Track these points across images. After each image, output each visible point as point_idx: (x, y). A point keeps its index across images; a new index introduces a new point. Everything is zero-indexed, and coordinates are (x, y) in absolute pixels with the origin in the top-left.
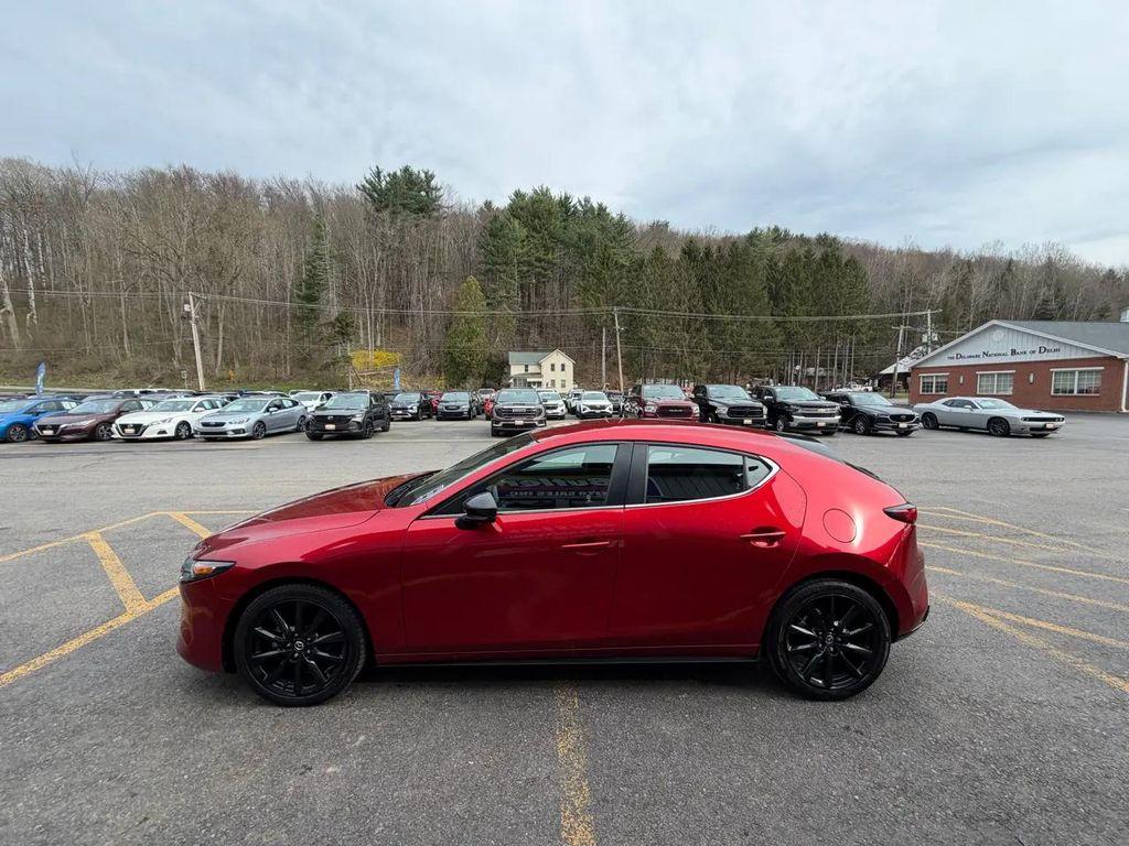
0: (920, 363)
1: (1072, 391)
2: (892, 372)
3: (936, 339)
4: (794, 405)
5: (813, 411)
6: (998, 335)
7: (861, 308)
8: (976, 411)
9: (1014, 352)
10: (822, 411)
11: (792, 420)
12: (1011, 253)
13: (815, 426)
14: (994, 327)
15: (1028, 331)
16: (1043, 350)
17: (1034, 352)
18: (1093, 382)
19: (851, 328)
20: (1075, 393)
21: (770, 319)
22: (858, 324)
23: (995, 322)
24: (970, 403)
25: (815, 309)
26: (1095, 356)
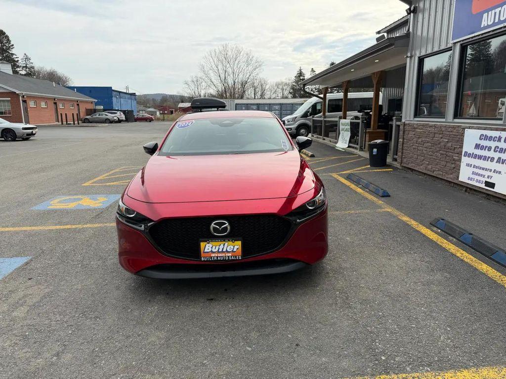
26: (6, 91)
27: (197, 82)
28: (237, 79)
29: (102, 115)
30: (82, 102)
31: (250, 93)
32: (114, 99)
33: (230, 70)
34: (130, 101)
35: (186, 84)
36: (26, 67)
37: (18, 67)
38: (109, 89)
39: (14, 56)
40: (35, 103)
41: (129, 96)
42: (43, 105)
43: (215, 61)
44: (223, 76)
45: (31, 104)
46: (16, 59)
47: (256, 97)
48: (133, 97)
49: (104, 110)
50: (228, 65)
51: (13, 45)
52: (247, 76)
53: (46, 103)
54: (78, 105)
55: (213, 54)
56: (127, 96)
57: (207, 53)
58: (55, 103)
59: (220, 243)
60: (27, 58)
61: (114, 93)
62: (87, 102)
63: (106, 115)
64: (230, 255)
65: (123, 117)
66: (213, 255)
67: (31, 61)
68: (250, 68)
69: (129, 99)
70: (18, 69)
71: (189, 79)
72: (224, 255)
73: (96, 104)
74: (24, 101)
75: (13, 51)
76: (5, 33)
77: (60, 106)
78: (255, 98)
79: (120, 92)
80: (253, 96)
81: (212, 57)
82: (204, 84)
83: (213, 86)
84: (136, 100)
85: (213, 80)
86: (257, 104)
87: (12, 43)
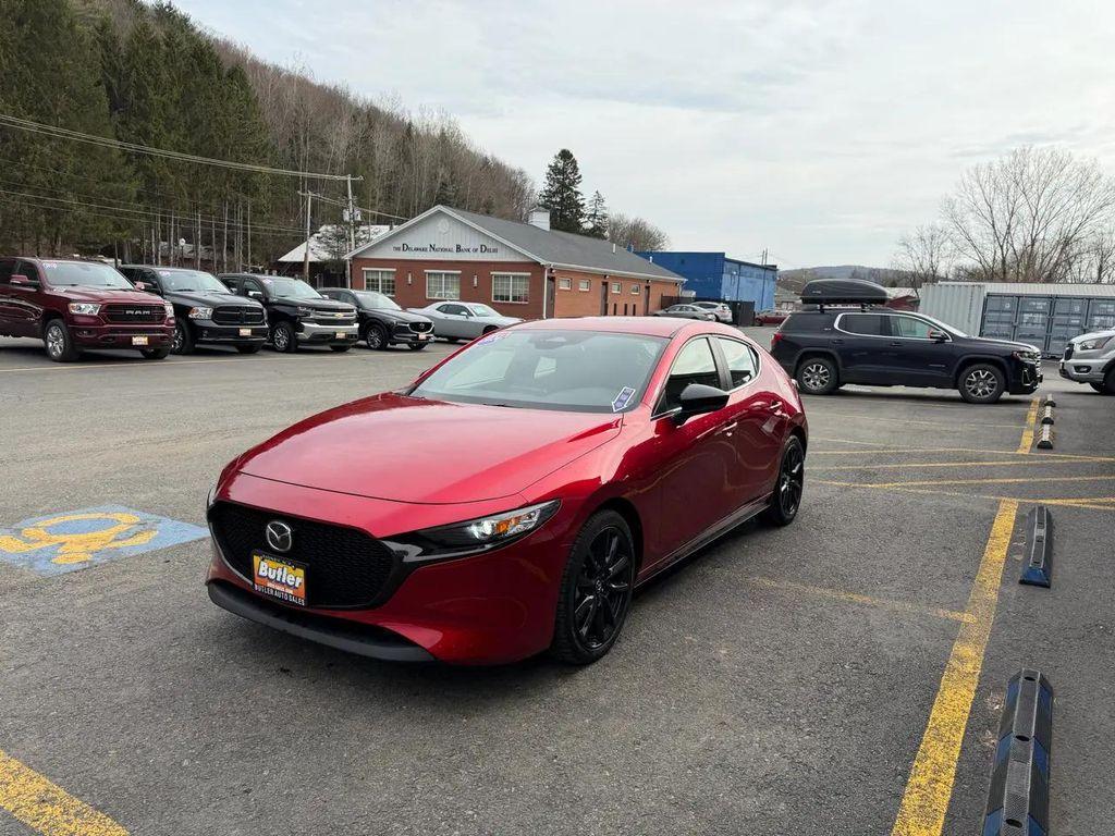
0: (360, 253)
1: (508, 299)
2: (301, 258)
3: (359, 218)
4: (303, 306)
5: (328, 316)
6: (442, 225)
7: (259, 154)
8: (471, 319)
9: (459, 248)
10: (340, 316)
11: (302, 329)
12: (403, 111)
13: (330, 338)
14: (440, 213)
15: (470, 223)
16: (484, 249)
17: (476, 250)
18: (522, 289)
19: (246, 183)
20: (511, 301)
21: (115, 144)
22: (255, 179)
23: (439, 207)
24: (465, 309)
25: (191, 142)
26: (523, 260)
27: (932, 240)
28: (1043, 232)
29: (687, 309)
30: (657, 282)
31: (1086, 266)
32: (726, 278)
33: (1024, 211)
34: (761, 281)
35: (904, 244)
36: (595, 215)
37: (582, 215)
38: (718, 258)
39: (580, 197)
40: (570, 283)
41: (762, 272)
42: (583, 287)
43: (987, 191)
44: (1001, 227)
45: (563, 285)
46: (581, 203)
47: (1105, 280)
48: (769, 274)
49: (696, 299)
50: (1022, 199)
51: (580, 177)
52: (1075, 225)
53: (589, 284)
54: (648, 288)
55: (984, 176)
56: (756, 272)
57: (968, 172)
58: (605, 284)
59: (278, 565)
60: (599, 199)
61: (728, 265)
62: (665, 283)
63: (694, 310)
64: (291, 592)
65: (729, 315)
66: (269, 585)
67: (604, 205)
68: (1087, 205)
69: (759, 277)
70: (581, 220)
71: (914, 235)
72: (282, 589)
73: (687, 287)
74: (552, 279)
75: (579, 188)
76: (572, 156)
77: (614, 289)
78: (1099, 281)
79: (740, 264)
80: (1095, 274)
81: (978, 181)
82: (948, 244)
83: (970, 250)
84: (774, 279)
85: (973, 235)
86: (1050, 297)
87: (579, 173)
